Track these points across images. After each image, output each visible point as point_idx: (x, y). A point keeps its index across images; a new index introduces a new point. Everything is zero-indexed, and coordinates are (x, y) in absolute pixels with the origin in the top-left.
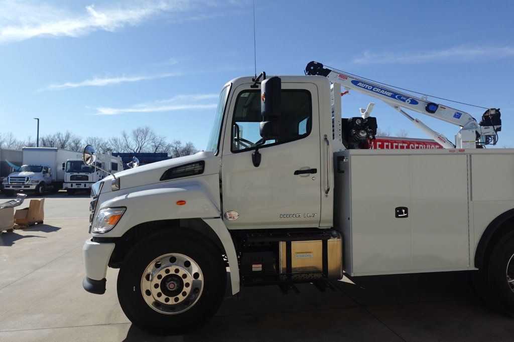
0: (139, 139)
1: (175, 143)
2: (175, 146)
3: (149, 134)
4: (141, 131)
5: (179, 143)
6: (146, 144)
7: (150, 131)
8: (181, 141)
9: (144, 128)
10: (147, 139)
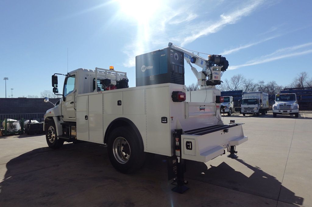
0: (235, 83)
1: (260, 83)
2: (260, 84)
3: (240, 79)
4: (236, 78)
5: (263, 82)
6: (239, 85)
7: (241, 77)
8: (264, 81)
9: (238, 76)
10: (239, 82)
